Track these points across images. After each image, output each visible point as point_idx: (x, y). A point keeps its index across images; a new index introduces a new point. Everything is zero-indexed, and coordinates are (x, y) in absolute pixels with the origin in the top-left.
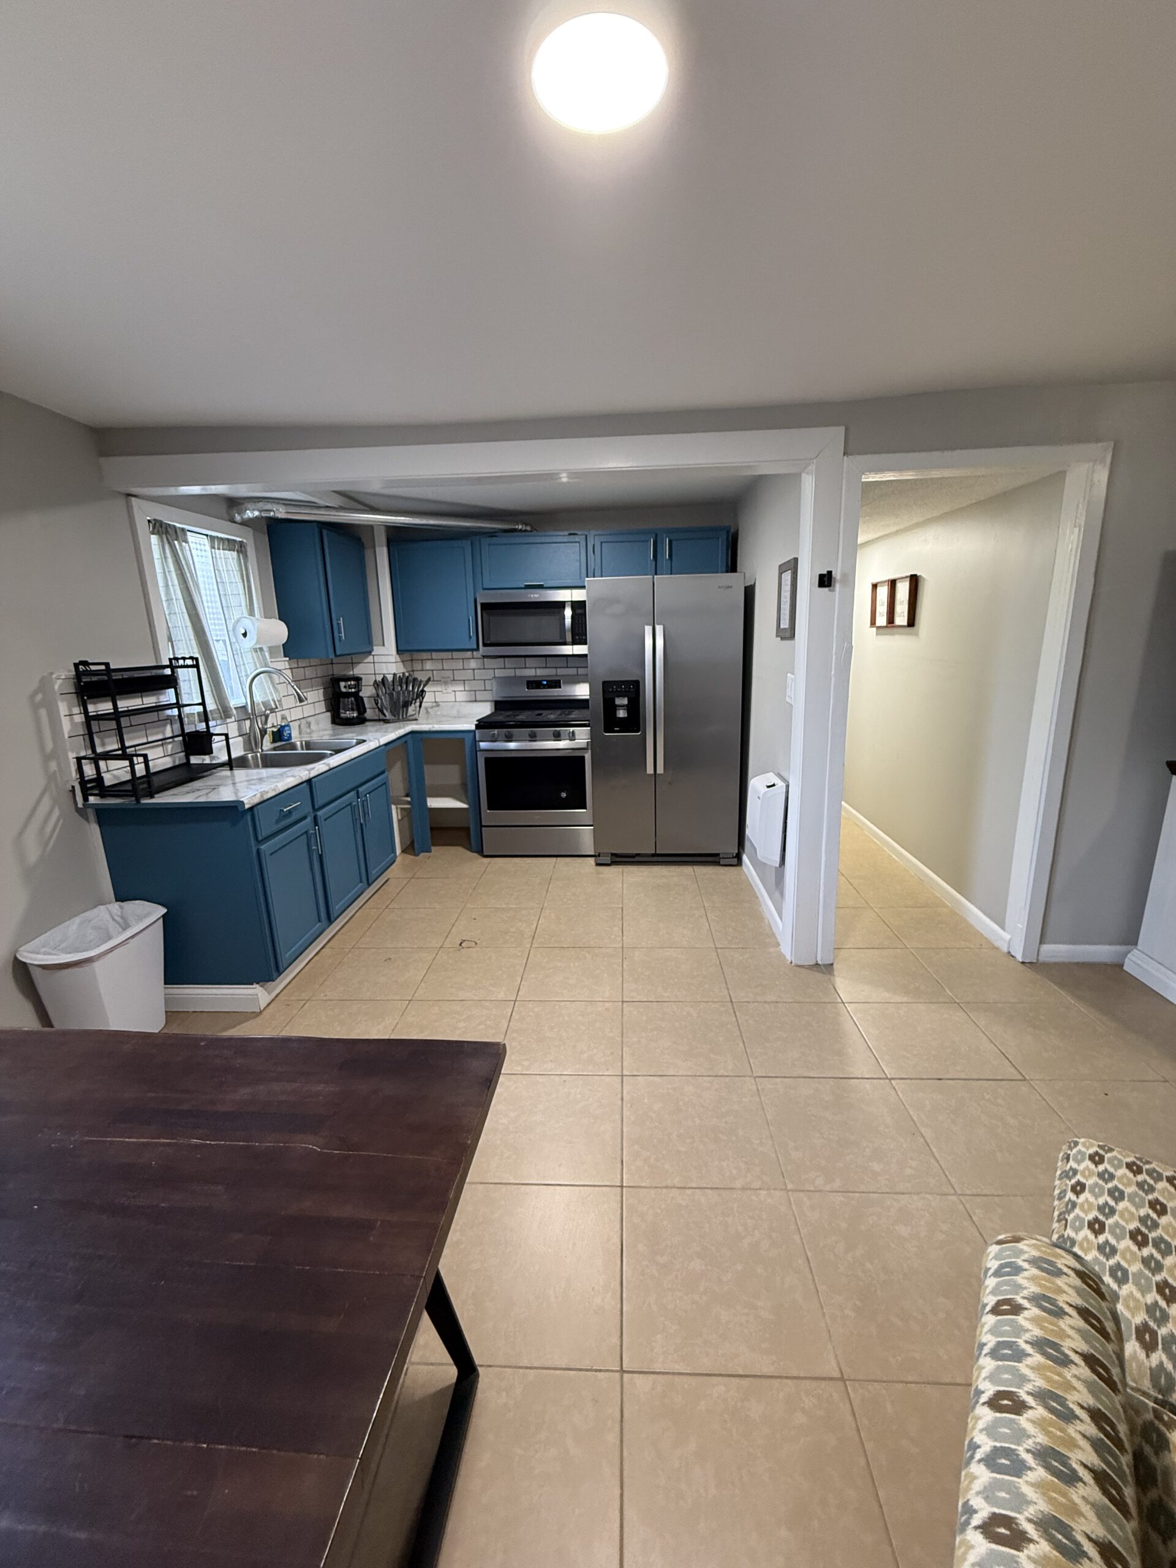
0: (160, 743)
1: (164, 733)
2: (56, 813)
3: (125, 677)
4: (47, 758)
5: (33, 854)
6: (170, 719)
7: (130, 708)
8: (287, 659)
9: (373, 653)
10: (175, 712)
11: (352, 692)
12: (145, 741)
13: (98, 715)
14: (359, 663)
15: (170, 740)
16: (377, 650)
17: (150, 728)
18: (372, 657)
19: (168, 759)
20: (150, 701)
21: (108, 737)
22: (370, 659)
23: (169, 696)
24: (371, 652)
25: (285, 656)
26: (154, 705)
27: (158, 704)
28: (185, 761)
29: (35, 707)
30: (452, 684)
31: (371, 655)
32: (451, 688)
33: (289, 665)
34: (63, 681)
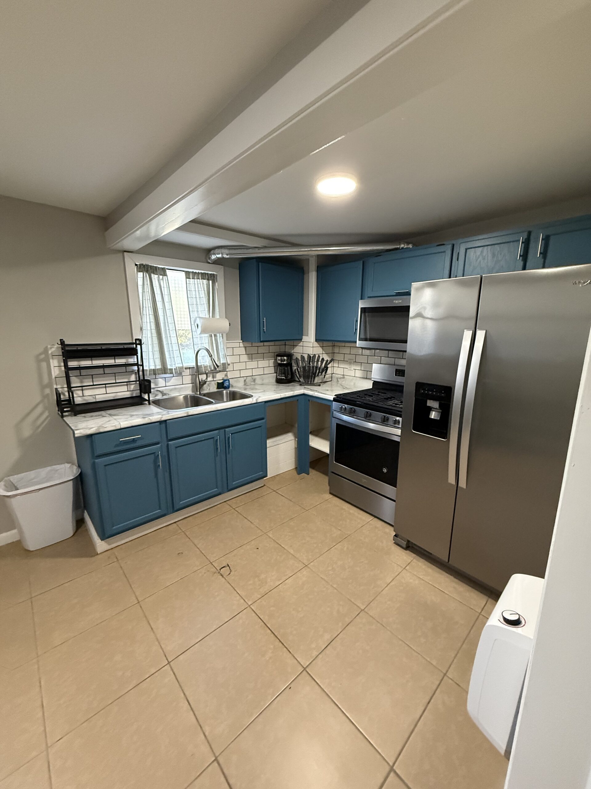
0: (126, 383)
1: (129, 378)
2: (46, 414)
3: (103, 348)
4: (43, 387)
5: (27, 432)
6: (132, 372)
7: (104, 365)
8: (242, 341)
9: (303, 340)
10: (135, 368)
11: (284, 364)
12: (114, 382)
13: (80, 367)
14: (297, 346)
15: (134, 383)
16: (305, 338)
17: (118, 376)
18: (302, 342)
19: (128, 393)
20: (121, 361)
21: (85, 379)
22: (301, 344)
23: (132, 360)
24: (301, 339)
25: (241, 340)
26: (124, 363)
27: (126, 363)
28: (139, 395)
29: (39, 361)
30: (353, 364)
31: (302, 341)
32: (353, 367)
33: (243, 345)
34: (55, 349)
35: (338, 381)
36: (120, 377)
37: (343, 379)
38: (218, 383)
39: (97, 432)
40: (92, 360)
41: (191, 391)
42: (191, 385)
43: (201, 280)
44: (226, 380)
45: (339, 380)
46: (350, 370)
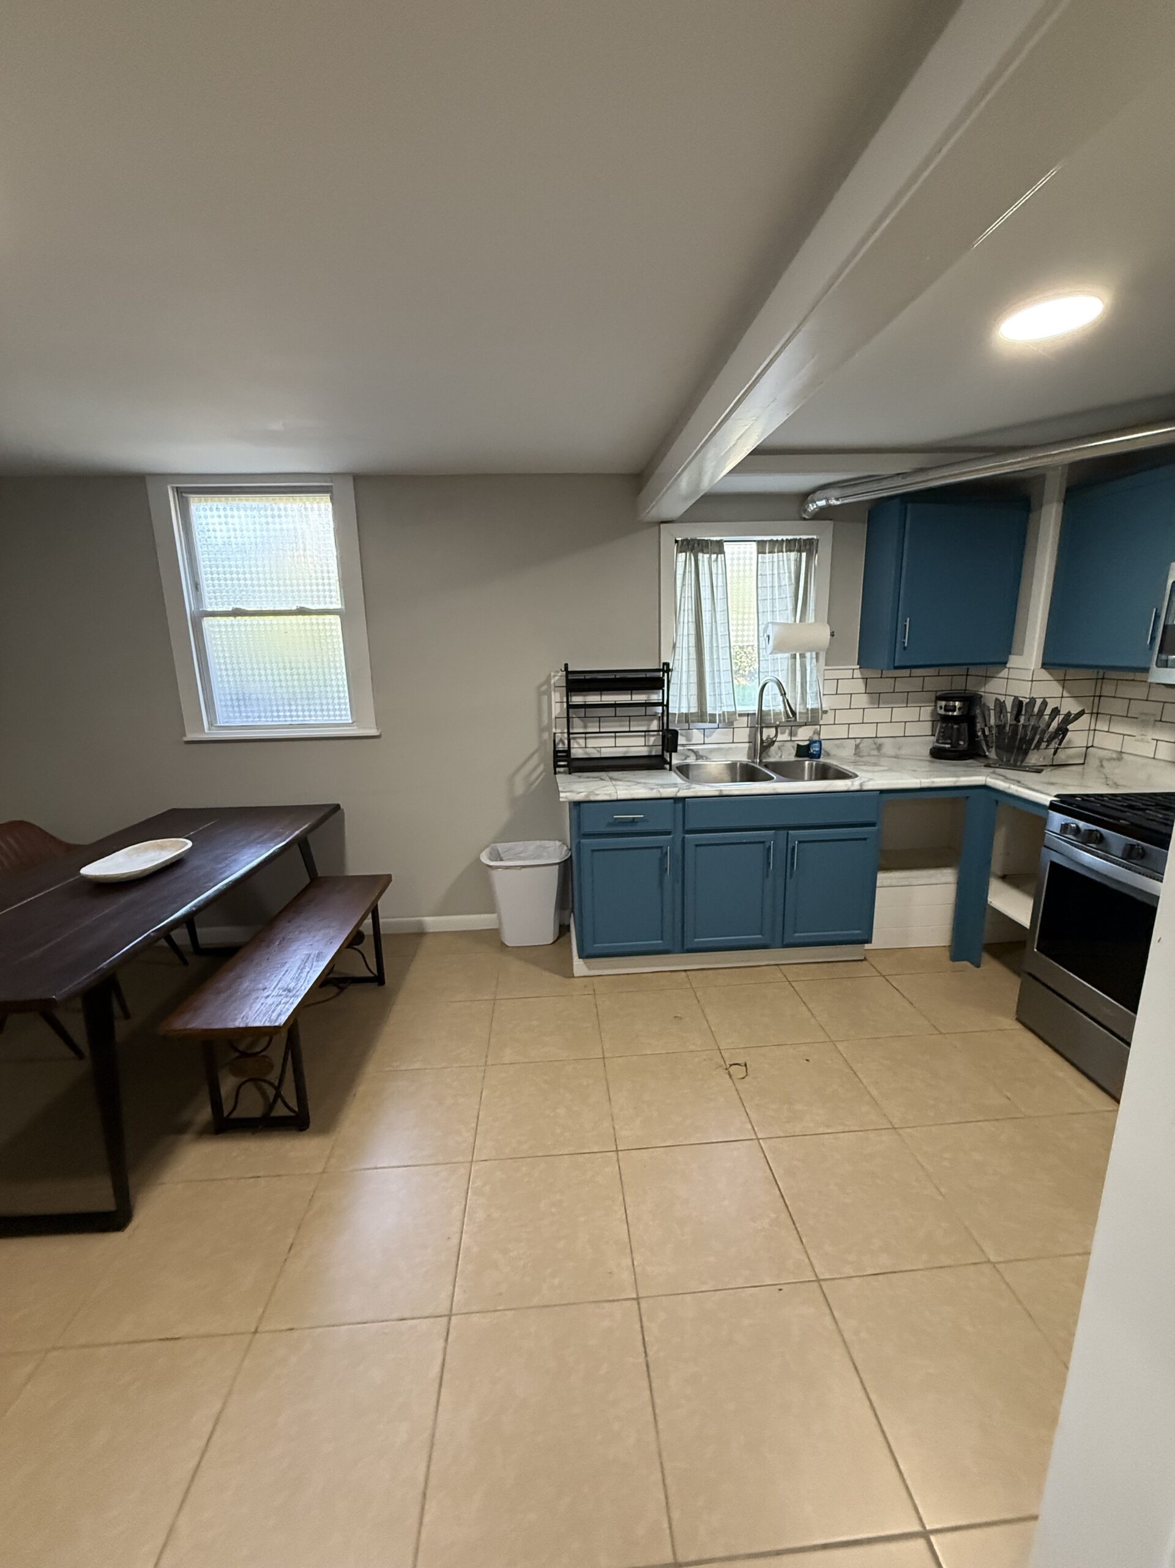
0: (643, 734)
1: (649, 726)
2: (542, 767)
3: (617, 677)
4: (542, 730)
5: (519, 790)
6: (655, 715)
7: (617, 702)
8: (858, 667)
9: (1008, 666)
10: (659, 709)
11: (953, 716)
12: (627, 729)
13: (585, 704)
14: (993, 677)
15: (655, 733)
16: (1014, 661)
17: (634, 720)
18: (1007, 670)
19: (645, 749)
20: (640, 697)
21: (590, 722)
22: (1004, 673)
23: (656, 697)
24: (1006, 663)
25: (858, 664)
26: (644, 702)
27: (647, 701)
28: (660, 753)
29: (540, 694)
31: (1006, 667)
33: (861, 673)
34: (559, 678)
35: (1102, 766)
36: (635, 723)
37: (1115, 763)
38: (798, 745)
39: (587, 799)
40: (601, 695)
41: (746, 756)
42: (747, 745)
43: (785, 554)
44: (815, 742)
45: (1105, 763)
46: (1142, 741)
